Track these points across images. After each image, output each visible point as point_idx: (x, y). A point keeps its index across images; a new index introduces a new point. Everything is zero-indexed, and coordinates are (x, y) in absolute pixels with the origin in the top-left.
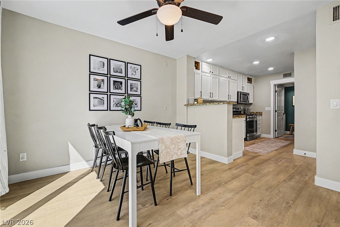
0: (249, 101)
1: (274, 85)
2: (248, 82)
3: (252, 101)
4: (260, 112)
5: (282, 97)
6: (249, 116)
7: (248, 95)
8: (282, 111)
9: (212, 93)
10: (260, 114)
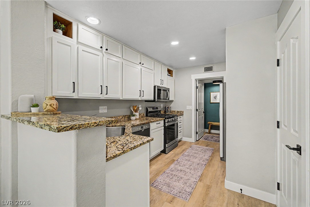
0: (169, 99)
2: (168, 75)
3: (173, 98)
4: (181, 111)
5: (202, 93)
6: (168, 120)
7: (168, 91)
8: (202, 109)
9: (107, 87)
10: (181, 114)
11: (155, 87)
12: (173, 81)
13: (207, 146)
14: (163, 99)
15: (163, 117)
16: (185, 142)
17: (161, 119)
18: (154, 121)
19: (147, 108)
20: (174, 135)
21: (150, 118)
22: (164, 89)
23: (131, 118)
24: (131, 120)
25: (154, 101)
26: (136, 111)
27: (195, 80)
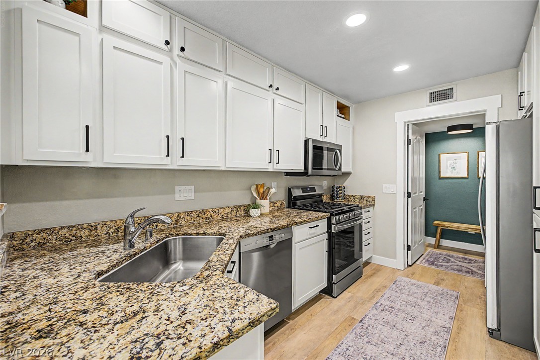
0: (340, 169)
1: (405, 123)
2: (338, 116)
3: (351, 167)
4: (370, 197)
5: (421, 157)
6: (338, 217)
7: (338, 151)
8: (421, 192)
9: (183, 139)
10: (370, 202)
11: (306, 142)
12: (351, 129)
13: (437, 283)
14: (328, 169)
15: (325, 212)
16: (379, 269)
17: (321, 214)
18: (301, 222)
19: (289, 189)
20: (354, 247)
21: (295, 212)
22: (328, 146)
23: (251, 212)
24: (250, 216)
25: (305, 173)
26: (263, 197)
27: (403, 123)
